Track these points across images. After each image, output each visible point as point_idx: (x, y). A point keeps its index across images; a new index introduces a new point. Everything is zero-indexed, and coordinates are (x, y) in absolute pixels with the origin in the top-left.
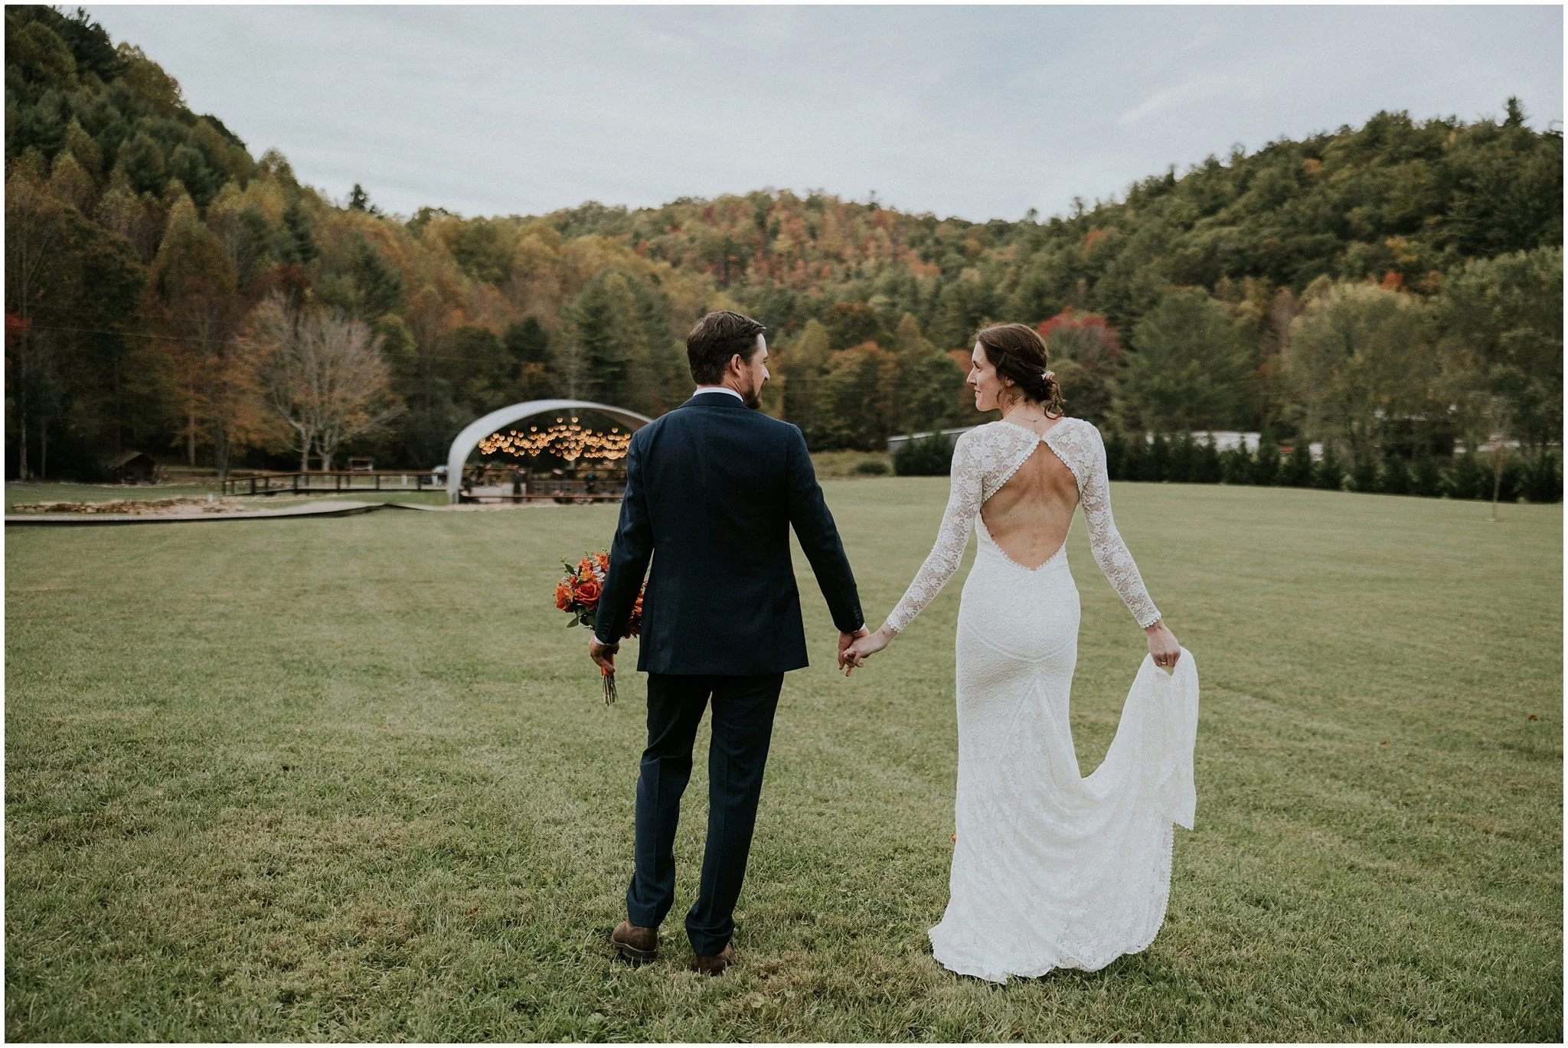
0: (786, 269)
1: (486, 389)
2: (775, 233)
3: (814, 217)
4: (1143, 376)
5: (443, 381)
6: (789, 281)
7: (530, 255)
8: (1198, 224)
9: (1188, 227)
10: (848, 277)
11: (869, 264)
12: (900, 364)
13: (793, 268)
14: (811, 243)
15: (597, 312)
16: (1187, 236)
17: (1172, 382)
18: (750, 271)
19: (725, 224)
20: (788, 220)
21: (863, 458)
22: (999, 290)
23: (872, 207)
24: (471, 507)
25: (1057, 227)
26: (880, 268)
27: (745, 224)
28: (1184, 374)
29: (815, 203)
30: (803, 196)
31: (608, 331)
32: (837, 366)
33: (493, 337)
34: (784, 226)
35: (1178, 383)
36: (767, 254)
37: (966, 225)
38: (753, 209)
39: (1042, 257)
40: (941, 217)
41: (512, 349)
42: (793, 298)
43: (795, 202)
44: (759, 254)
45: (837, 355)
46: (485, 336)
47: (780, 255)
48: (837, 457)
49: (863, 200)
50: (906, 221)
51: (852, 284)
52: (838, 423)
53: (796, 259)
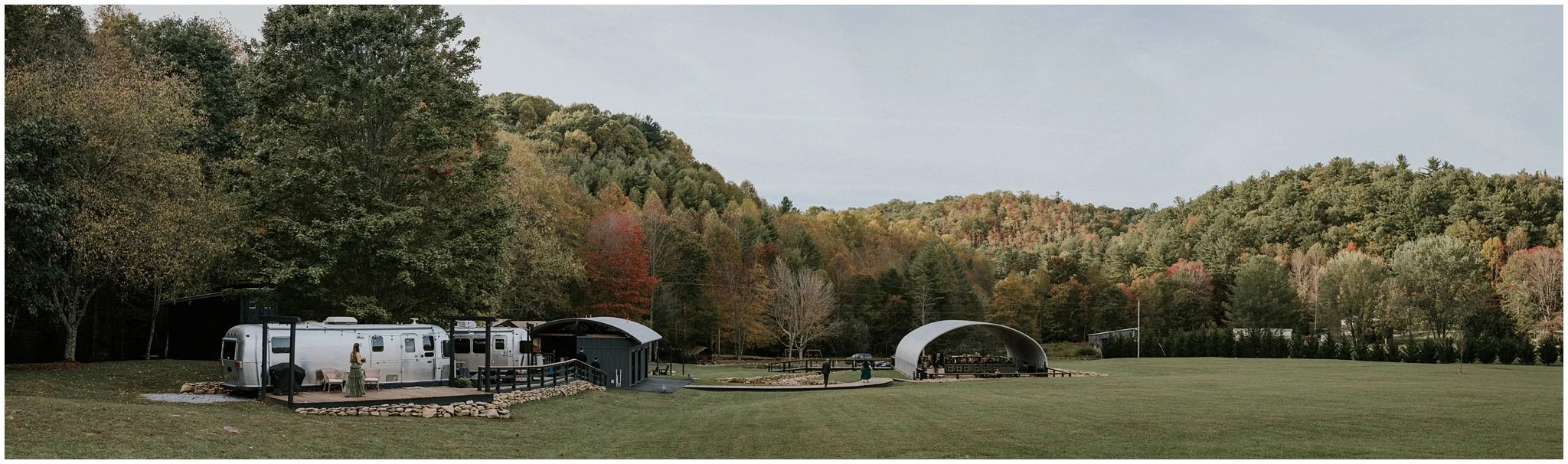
0: (1010, 236)
1: (871, 309)
2: (1004, 217)
3: (1026, 207)
4: (1242, 300)
5: (849, 306)
6: (1012, 244)
7: (873, 231)
8: (1248, 214)
9: (1243, 215)
10: (1046, 240)
11: (1058, 235)
12: (1091, 292)
13: (1014, 236)
14: (1024, 221)
15: (931, 266)
16: (1243, 221)
17: (1258, 303)
18: (989, 238)
19: (974, 212)
20: (1011, 209)
21: (1075, 347)
22: (1140, 248)
23: (1058, 201)
25: (1171, 213)
26: (1064, 237)
27: (984, 212)
28: (1265, 298)
29: (1026, 199)
30: (1018, 195)
31: (937, 276)
32: (1055, 293)
33: (873, 280)
34: (1008, 213)
35: (1262, 304)
36: (999, 227)
37: (1111, 211)
38: (989, 203)
39: (1163, 231)
40: (1096, 207)
41: (883, 287)
42: (1016, 253)
43: (1014, 198)
44: (994, 229)
45: (1055, 287)
46: (868, 280)
47: (1006, 229)
48: (1063, 345)
49: (1052, 196)
50: (1077, 208)
51: (1049, 245)
52: (1058, 325)
53: (1016, 231)
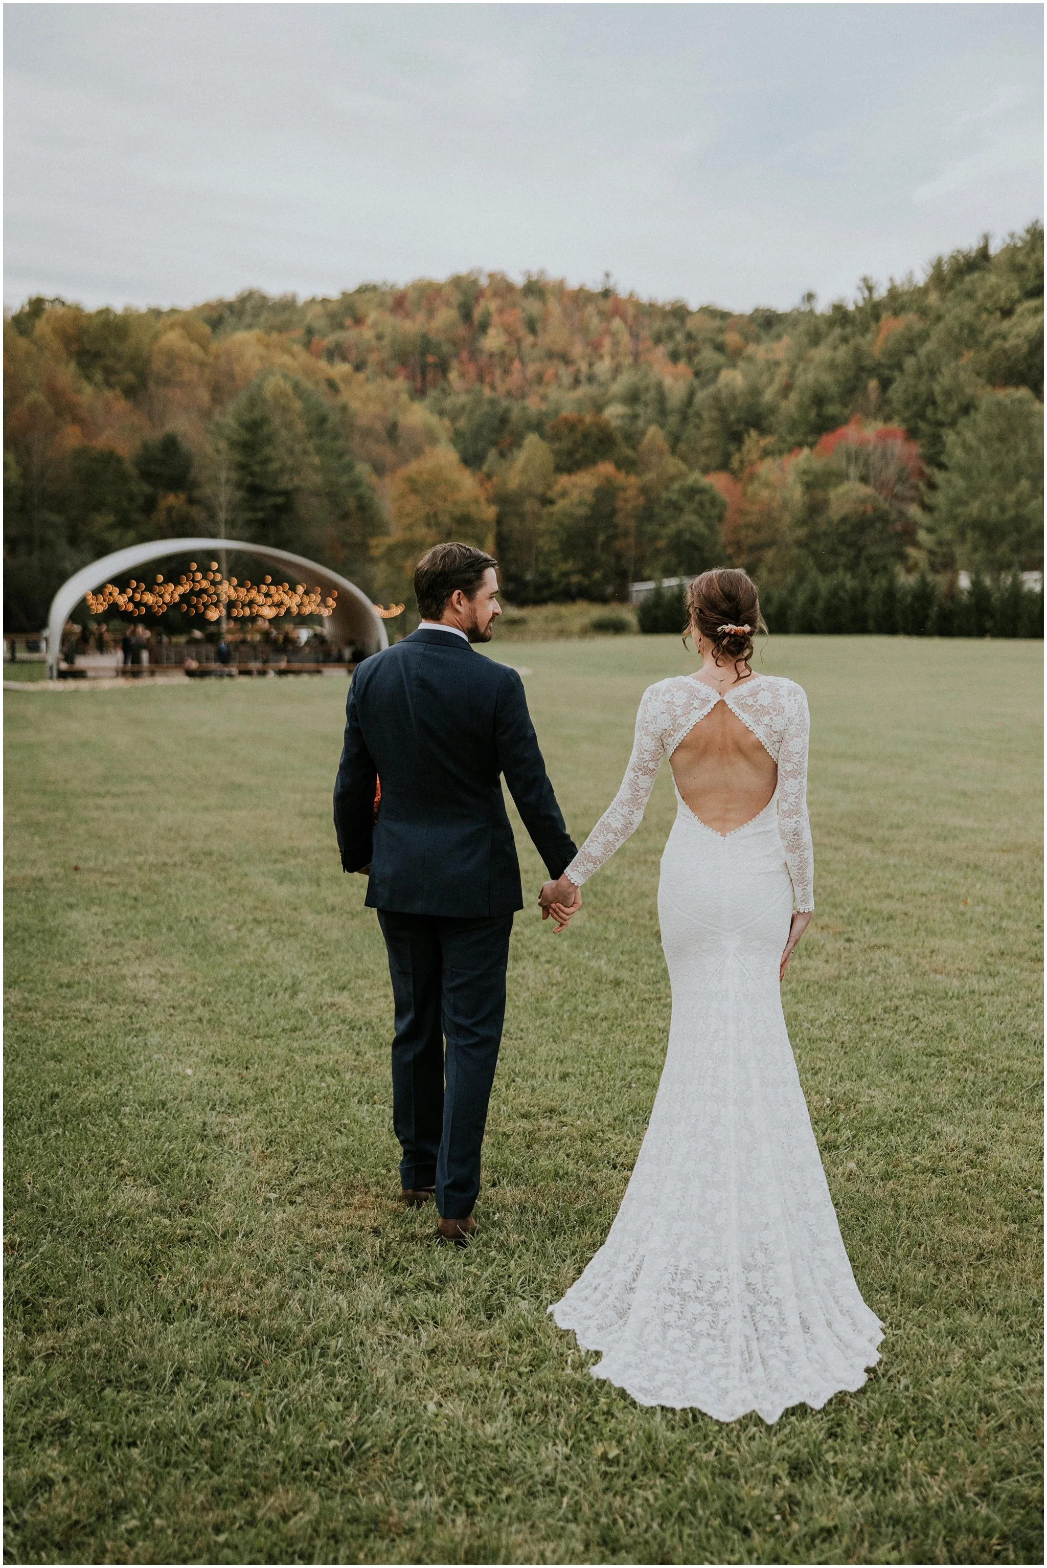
0: (498, 372)
1: (111, 527)
2: (484, 327)
3: (533, 306)
4: (958, 501)
5: (56, 518)
6: (502, 388)
7: (172, 357)
8: (1019, 309)
9: (1007, 313)
10: (577, 382)
11: (603, 367)
12: (644, 490)
13: (507, 372)
14: (530, 339)
15: (253, 426)
16: (1005, 325)
17: (994, 509)
18: (453, 375)
19: (421, 317)
20: (501, 311)
21: (597, 612)
22: (768, 396)
23: (606, 294)
24: (71, 684)
25: (840, 315)
26: (617, 371)
27: (446, 316)
28: (1010, 498)
29: (534, 289)
30: (519, 281)
31: (268, 451)
32: (564, 494)
33: (119, 461)
34: (496, 319)
35: (1003, 509)
36: (474, 353)
37: (724, 316)
38: (456, 298)
39: (822, 353)
40: (694, 305)
41: (146, 475)
42: (507, 410)
43: (510, 287)
44: (465, 355)
45: (564, 480)
46: (109, 458)
47: (491, 355)
48: (566, 610)
49: (595, 285)
50: (649, 311)
51: (583, 390)
52: (569, 565)
53: (511, 361)
